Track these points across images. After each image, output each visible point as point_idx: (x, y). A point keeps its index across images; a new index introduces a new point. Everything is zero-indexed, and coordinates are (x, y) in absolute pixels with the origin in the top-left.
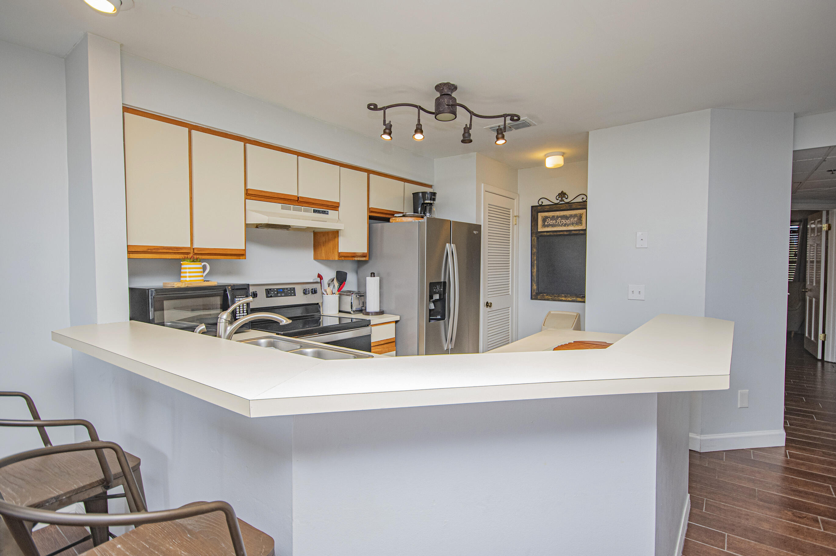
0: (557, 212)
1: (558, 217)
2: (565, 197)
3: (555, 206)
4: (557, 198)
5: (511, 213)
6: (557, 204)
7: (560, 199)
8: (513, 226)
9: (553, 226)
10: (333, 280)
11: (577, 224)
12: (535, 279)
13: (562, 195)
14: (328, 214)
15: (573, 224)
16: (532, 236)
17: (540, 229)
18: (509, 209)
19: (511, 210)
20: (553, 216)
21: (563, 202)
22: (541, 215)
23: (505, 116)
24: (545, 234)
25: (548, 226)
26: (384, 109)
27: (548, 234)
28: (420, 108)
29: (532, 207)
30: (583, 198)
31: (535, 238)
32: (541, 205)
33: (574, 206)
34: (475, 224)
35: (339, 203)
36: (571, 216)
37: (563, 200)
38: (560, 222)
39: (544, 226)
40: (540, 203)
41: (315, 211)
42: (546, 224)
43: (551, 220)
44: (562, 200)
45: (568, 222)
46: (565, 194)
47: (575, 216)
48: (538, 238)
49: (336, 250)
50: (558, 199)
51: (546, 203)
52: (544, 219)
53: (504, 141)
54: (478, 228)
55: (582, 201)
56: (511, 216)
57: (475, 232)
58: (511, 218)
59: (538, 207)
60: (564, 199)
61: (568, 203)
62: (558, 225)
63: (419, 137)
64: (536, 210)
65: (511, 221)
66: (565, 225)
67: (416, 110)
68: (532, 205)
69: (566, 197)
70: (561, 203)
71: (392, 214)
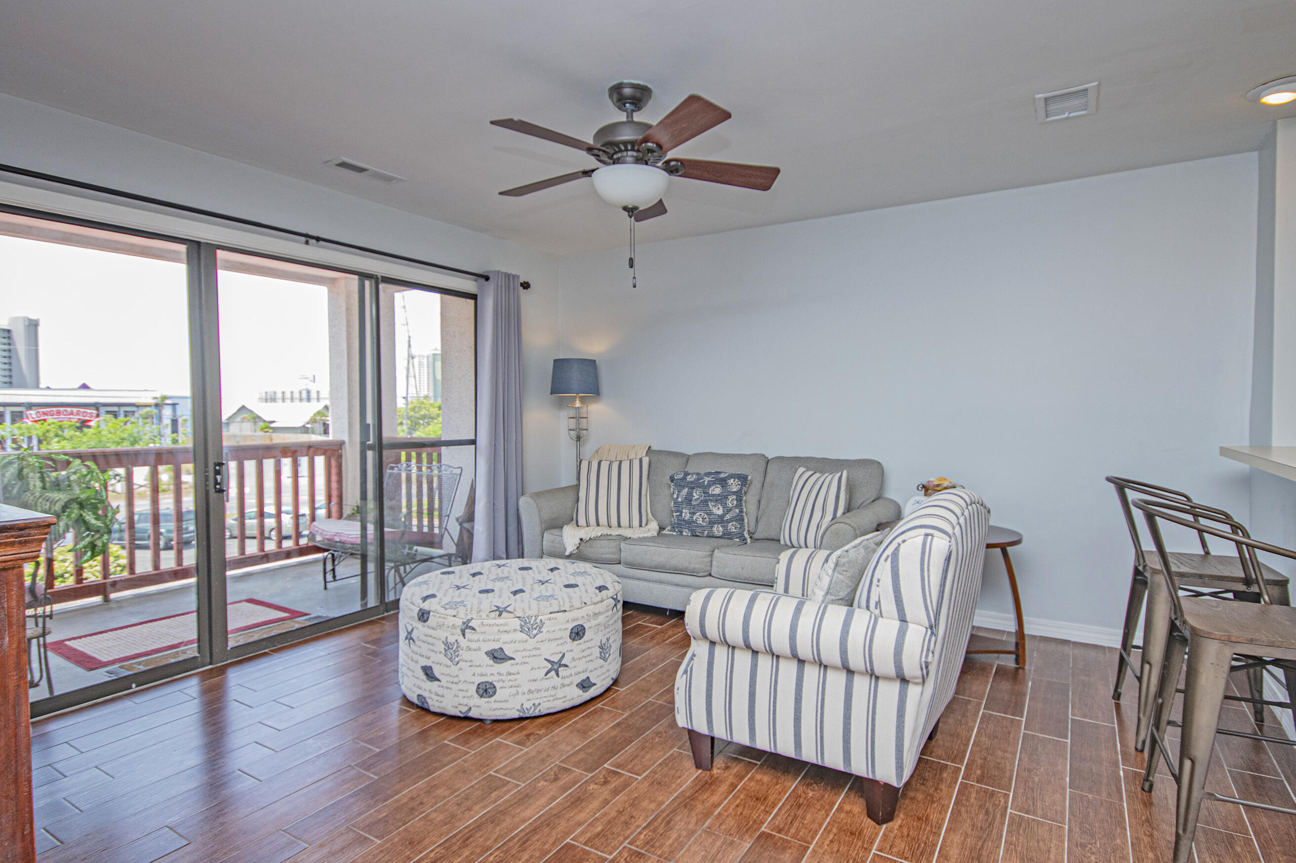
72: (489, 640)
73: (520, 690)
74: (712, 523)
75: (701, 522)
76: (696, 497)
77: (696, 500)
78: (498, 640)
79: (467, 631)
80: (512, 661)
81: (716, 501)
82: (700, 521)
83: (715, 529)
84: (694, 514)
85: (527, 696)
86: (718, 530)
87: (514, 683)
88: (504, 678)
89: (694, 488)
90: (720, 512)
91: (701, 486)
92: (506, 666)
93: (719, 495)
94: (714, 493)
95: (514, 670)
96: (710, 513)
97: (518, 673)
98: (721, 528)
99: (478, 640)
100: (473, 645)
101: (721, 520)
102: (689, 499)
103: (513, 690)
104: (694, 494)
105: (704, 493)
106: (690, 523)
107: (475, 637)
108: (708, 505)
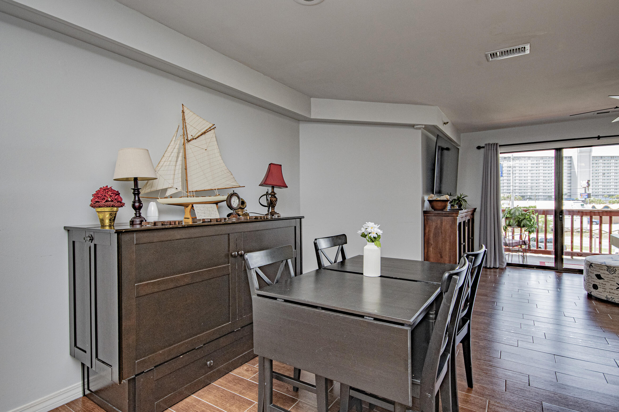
72: (596, 271)
73: (606, 290)
78: (599, 272)
79: (591, 266)
80: (603, 280)
85: (608, 294)
87: (604, 288)
88: (601, 284)
92: (601, 281)
95: (604, 283)
97: (605, 285)
99: (593, 270)
100: (592, 271)
103: (604, 290)
107: (592, 269)
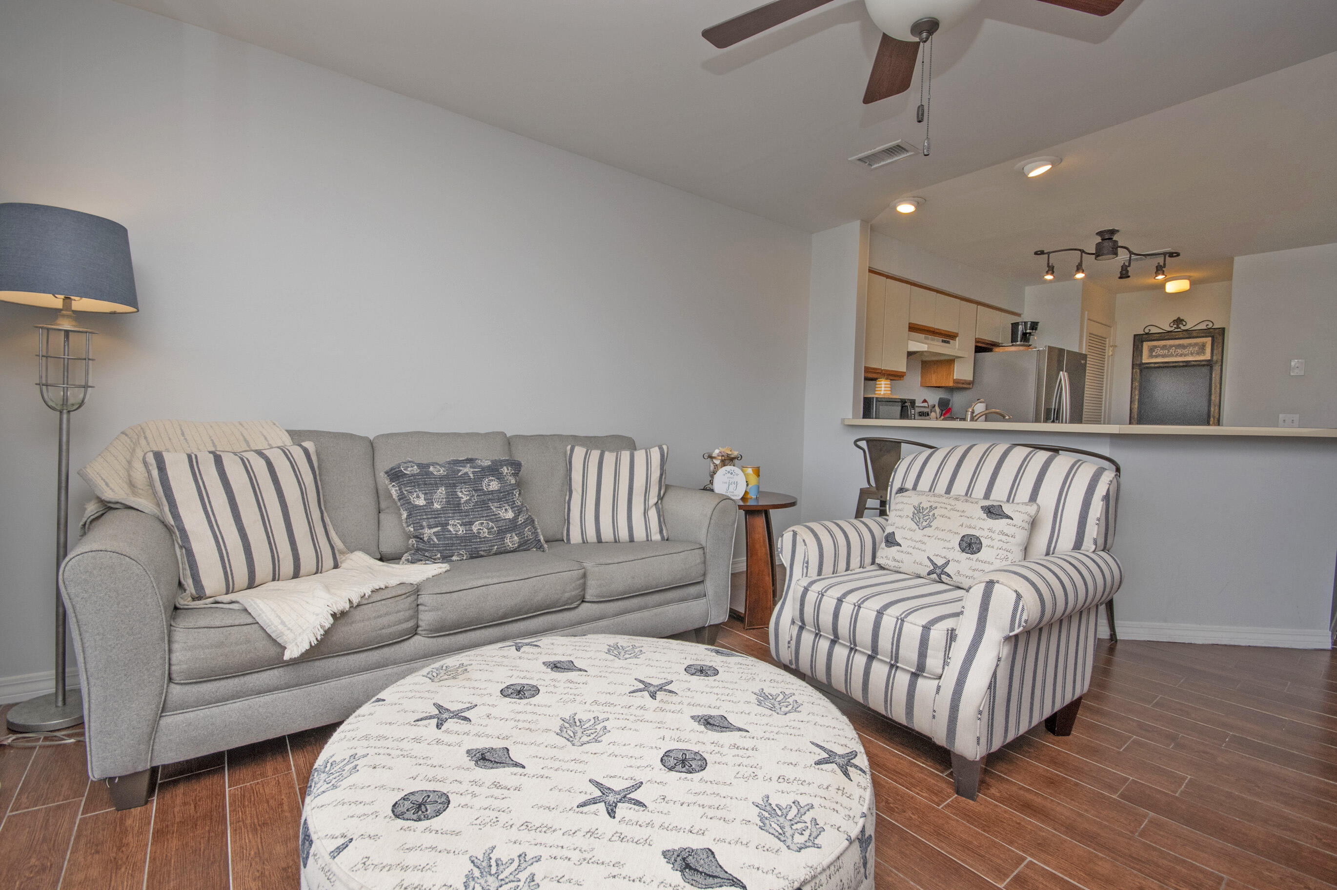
0: (1171, 341)
1: (1171, 346)
2: (1182, 324)
3: (1166, 334)
4: (1172, 325)
5: (1107, 342)
6: (1171, 332)
7: (1175, 326)
8: (1109, 356)
9: (1163, 356)
10: (934, 406)
11: (1198, 354)
12: (1136, 417)
13: (1179, 321)
14: (949, 343)
15: (1192, 354)
16: (1133, 368)
17: (1145, 360)
18: (1106, 338)
19: (1107, 340)
20: (1165, 346)
21: (1179, 330)
22: (1146, 346)
23: (1164, 254)
24: (1153, 365)
25: (1156, 357)
26: (1049, 253)
27: (1156, 365)
28: (1082, 251)
29: (1135, 335)
30: (1208, 325)
31: (1138, 371)
32: (1147, 334)
33: (1194, 334)
34: (1078, 351)
35: (958, 334)
36: (1190, 345)
37: (1180, 328)
38: (1175, 352)
39: (1151, 356)
40: (1147, 331)
41: (943, 341)
42: (1154, 354)
43: (1161, 349)
44: (1178, 327)
45: (1185, 351)
46: (1183, 320)
47: (1196, 344)
48: (1141, 371)
49: (951, 376)
50: (1172, 327)
51: (1154, 330)
52: (1151, 350)
53: (1164, 276)
54: (1084, 357)
55: (1206, 328)
56: (1107, 345)
57: (1083, 362)
58: (1107, 348)
59: (1144, 336)
60: (1180, 326)
61: (1187, 330)
62: (1171, 355)
63: (1080, 276)
64: (1139, 340)
65: (1107, 351)
66: (1181, 355)
67: (1079, 252)
68: (1135, 333)
69: (1184, 323)
70: (1176, 330)
71: (996, 345)
74: (502, 533)
75: (486, 535)
76: (465, 498)
77: (466, 502)
81: (499, 500)
82: (485, 533)
83: (507, 541)
84: (471, 523)
86: (512, 540)
89: (454, 486)
90: (510, 515)
91: (465, 480)
93: (499, 491)
94: (491, 488)
96: (496, 519)
98: (516, 538)
101: (513, 526)
102: (454, 505)
104: (460, 494)
105: (476, 491)
106: (468, 539)
108: (489, 508)
